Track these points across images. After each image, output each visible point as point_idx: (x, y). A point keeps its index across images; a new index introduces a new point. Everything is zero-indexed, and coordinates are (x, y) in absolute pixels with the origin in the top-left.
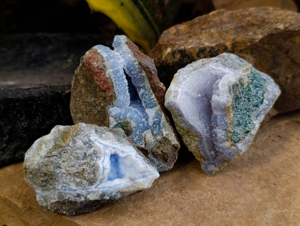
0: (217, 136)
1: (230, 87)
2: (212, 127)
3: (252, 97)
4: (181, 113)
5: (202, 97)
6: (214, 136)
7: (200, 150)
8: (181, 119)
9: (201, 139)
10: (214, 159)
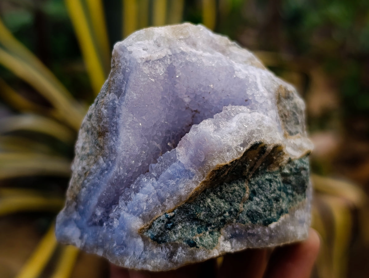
0: (138, 194)
1: (250, 140)
2: (148, 171)
3: (263, 198)
4: (123, 89)
5: (187, 108)
6: (133, 187)
7: (87, 185)
8: (114, 99)
9: (107, 170)
10: (90, 223)
